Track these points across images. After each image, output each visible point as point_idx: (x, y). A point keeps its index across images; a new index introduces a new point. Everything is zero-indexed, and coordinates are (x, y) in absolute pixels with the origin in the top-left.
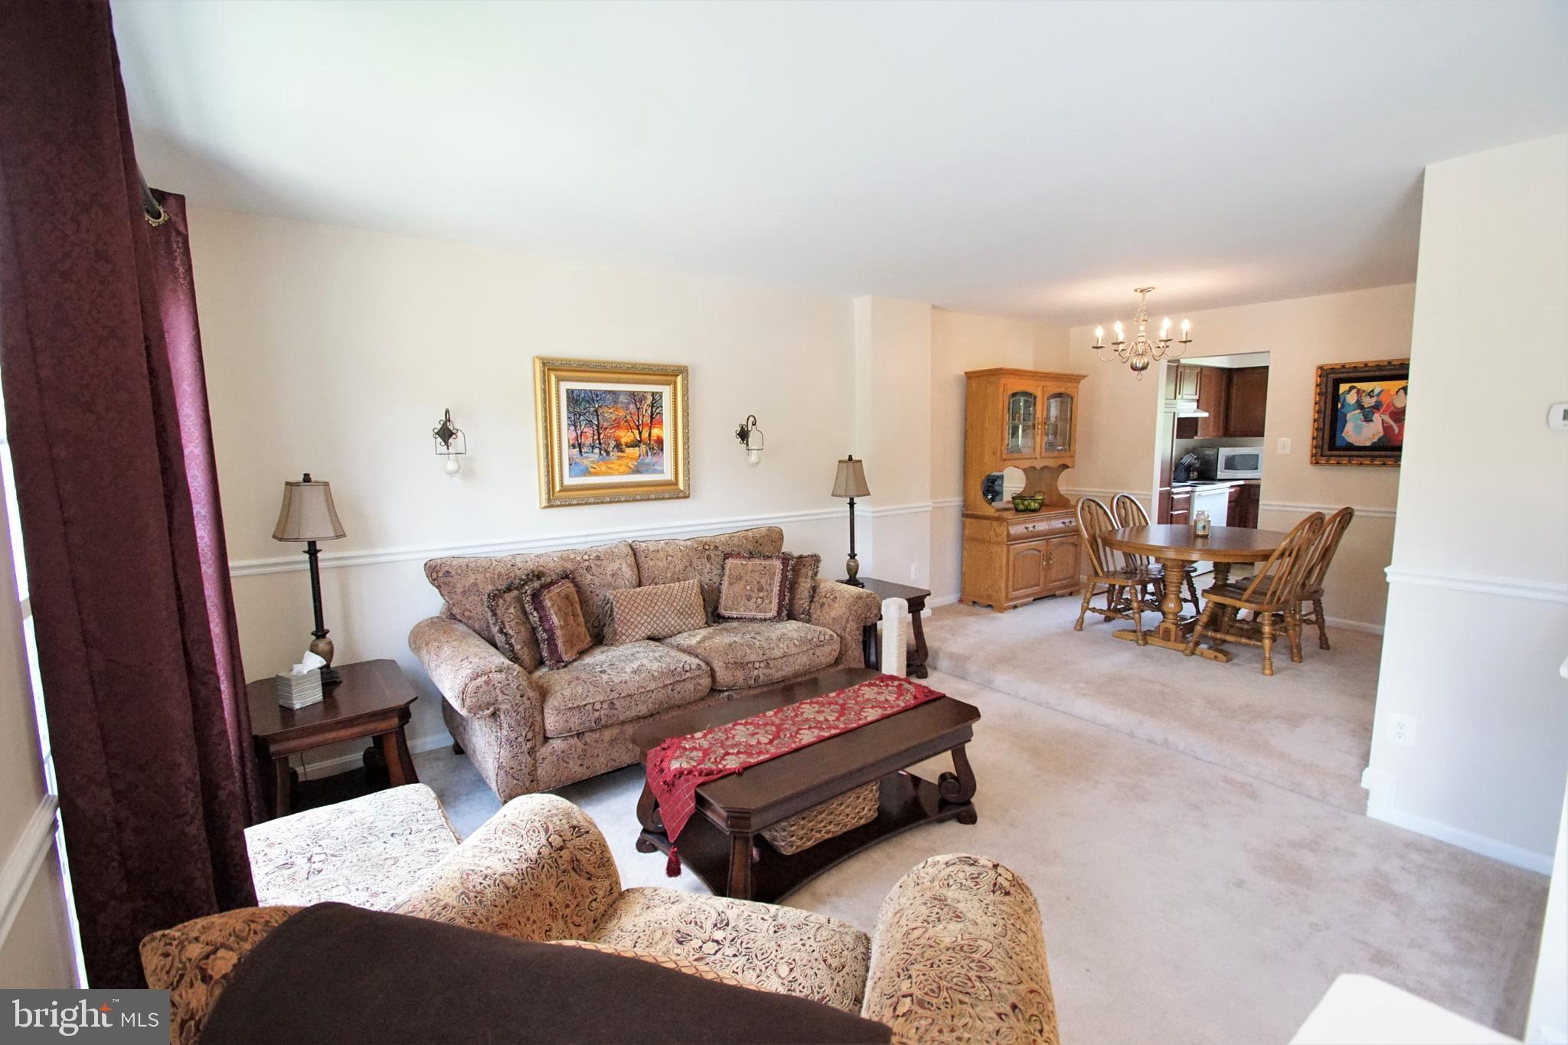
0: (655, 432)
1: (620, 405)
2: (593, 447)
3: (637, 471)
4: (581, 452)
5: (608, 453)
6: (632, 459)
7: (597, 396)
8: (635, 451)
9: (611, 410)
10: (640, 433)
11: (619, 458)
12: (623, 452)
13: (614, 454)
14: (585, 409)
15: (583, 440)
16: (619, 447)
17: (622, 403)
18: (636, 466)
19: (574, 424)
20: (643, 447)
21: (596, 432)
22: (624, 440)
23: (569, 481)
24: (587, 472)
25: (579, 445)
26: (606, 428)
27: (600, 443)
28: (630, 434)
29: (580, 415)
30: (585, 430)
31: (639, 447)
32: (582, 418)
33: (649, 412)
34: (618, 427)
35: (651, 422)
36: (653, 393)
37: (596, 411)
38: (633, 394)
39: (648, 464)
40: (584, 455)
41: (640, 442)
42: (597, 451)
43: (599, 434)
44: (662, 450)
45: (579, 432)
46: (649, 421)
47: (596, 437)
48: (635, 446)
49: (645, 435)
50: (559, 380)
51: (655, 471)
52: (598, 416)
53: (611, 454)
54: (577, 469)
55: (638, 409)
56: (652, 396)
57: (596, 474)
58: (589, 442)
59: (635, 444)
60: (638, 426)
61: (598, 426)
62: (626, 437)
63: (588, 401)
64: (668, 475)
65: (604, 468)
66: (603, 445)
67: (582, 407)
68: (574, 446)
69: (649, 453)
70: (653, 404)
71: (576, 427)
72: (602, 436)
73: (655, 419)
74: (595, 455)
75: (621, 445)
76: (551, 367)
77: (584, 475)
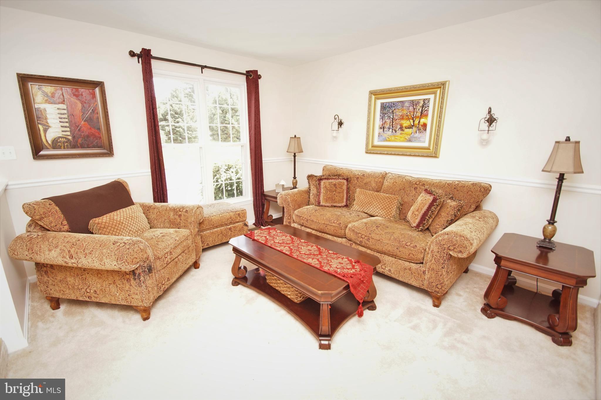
0: (423, 121)
1: (405, 108)
2: (389, 129)
3: (410, 141)
4: (384, 130)
5: (396, 131)
6: (407, 134)
7: (394, 104)
8: (410, 131)
9: (400, 111)
10: (414, 122)
11: (401, 134)
12: (404, 131)
13: (399, 132)
14: (388, 111)
15: (385, 125)
16: (401, 128)
17: (406, 107)
18: (409, 138)
19: (382, 118)
20: (414, 129)
21: (391, 122)
22: (404, 125)
23: (376, 143)
24: (385, 140)
25: (383, 127)
26: (396, 120)
27: (393, 127)
28: (408, 122)
29: (385, 114)
30: (387, 121)
31: (412, 129)
32: (386, 115)
33: (420, 110)
34: (403, 119)
35: (421, 115)
36: (424, 99)
37: (393, 112)
38: (412, 102)
39: (416, 137)
40: (385, 132)
41: (413, 126)
42: (391, 130)
43: (393, 122)
44: (425, 130)
45: (384, 122)
46: (420, 115)
47: (391, 124)
48: (410, 128)
49: (416, 122)
50: (377, 99)
51: (420, 141)
52: (393, 114)
53: (397, 132)
54: (381, 138)
55: (414, 109)
56: (424, 101)
57: (389, 141)
58: (387, 126)
59: (410, 127)
60: (413, 118)
61: (393, 119)
62: (406, 123)
63: (390, 108)
64: (426, 145)
65: (393, 138)
66: (394, 128)
67: (386, 110)
68: (381, 128)
69: (418, 132)
70: (423, 105)
71: (383, 119)
72: (394, 124)
73: (423, 114)
74: (390, 132)
75: (403, 127)
76: (376, 94)
77: (384, 141)
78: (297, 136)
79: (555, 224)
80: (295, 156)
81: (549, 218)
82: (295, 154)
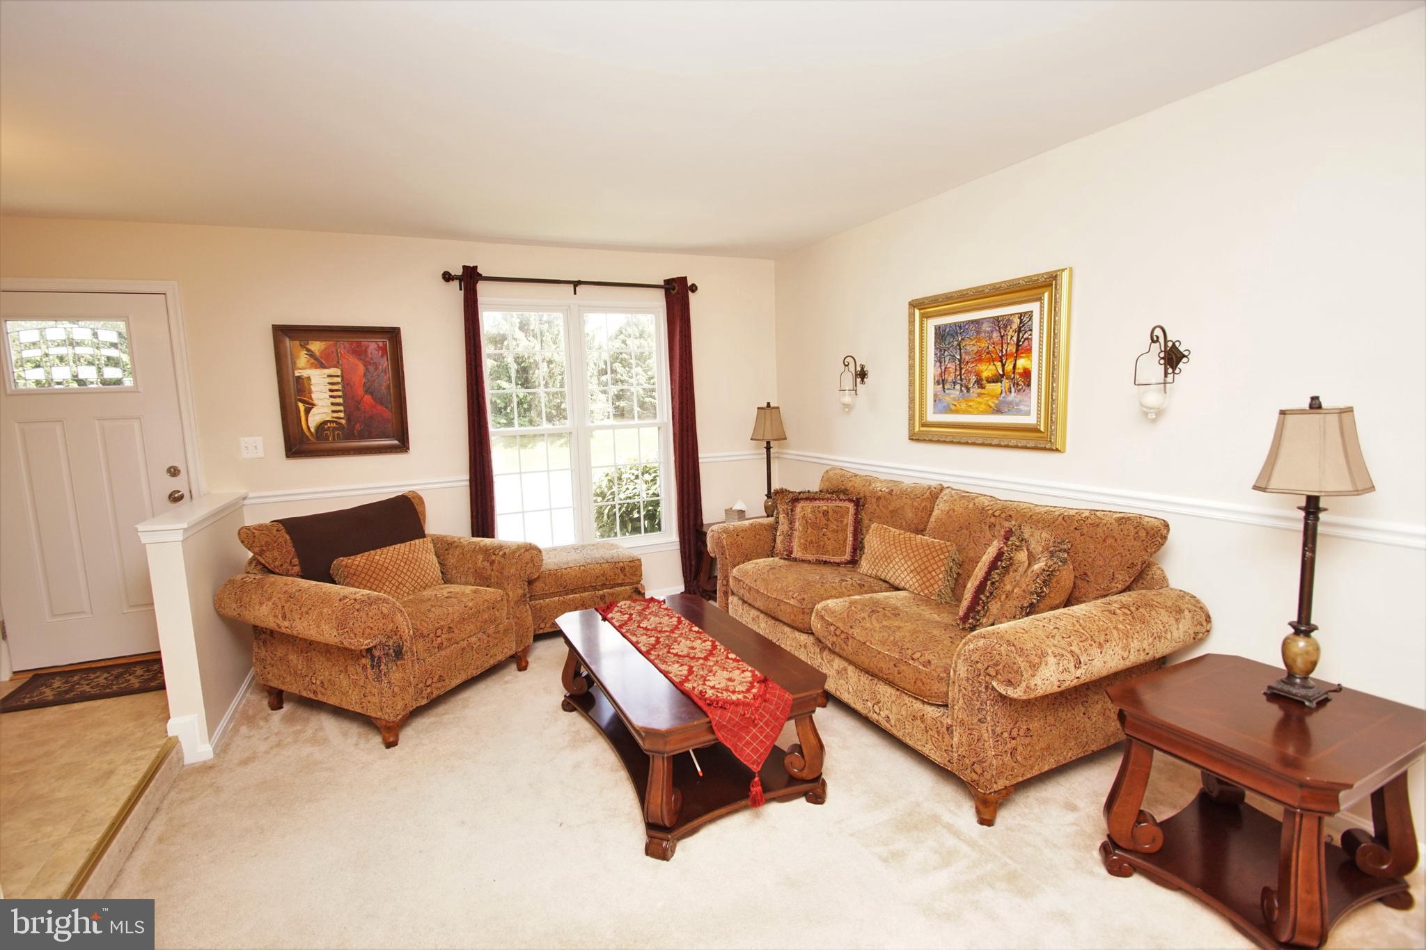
0: (1021, 363)
1: (983, 335)
2: (955, 383)
3: (998, 411)
4: (944, 388)
5: (968, 389)
6: (993, 396)
7: (960, 328)
8: (997, 387)
9: (974, 342)
10: (1003, 366)
11: (980, 395)
12: (984, 388)
13: (975, 390)
14: (949, 344)
15: (946, 376)
16: (979, 382)
17: (985, 332)
18: (996, 405)
19: (939, 360)
20: (1006, 382)
21: (958, 368)
22: (985, 375)
23: (931, 417)
24: (948, 410)
25: (943, 380)
26: (967, 362)
27: (961, 379)
28: (992, 367)
29: (945, 350)
30: (949, 365)
31: (1001, 382)
32: (946, 353)
33: (1015, 339)
34: (980, 360)
35: (1017, 350)
36: (1021, 314)
37: (959, 345)
38: (996, 320)
39: (1010, 403)
40: (947, 392)
41: (1002, 376)
42: (958, 387)
43: (961, 369)
44: (1029, 385)
45: (943, 368)
46: (1014, 350)
47: (958, 373)
48: (997, 382)
49: (1009, 367)
50: (928, 316)
51: (1019, 412)
52: (960, 349)
53: (971, 390)
54: (940, 406)
55: (1002, 337)
56: (1020, 318)
57: (957, 412)
58: (950, 378)
59: (997, 379)
60: (1001, 357)
61: (960, 361)
62: (988, 370)
63: (952, 336)
64: (1031, 420)
65: (963, 406)
66: (964, 381)
67: (947, 343)
68: (938, 383)
69: (1013, 389)
70: (1020, 328)
71: (941, 363)
72: (963, 371)
73: (1022, 348)
74: (956, 393)
75: (982, 380)
76: (923, 306)
77: (946, 413)
78: (772, 405)
79: (1313, 634)
80: (768, 448)
81: (1294, 617)
82: (768, 443)
